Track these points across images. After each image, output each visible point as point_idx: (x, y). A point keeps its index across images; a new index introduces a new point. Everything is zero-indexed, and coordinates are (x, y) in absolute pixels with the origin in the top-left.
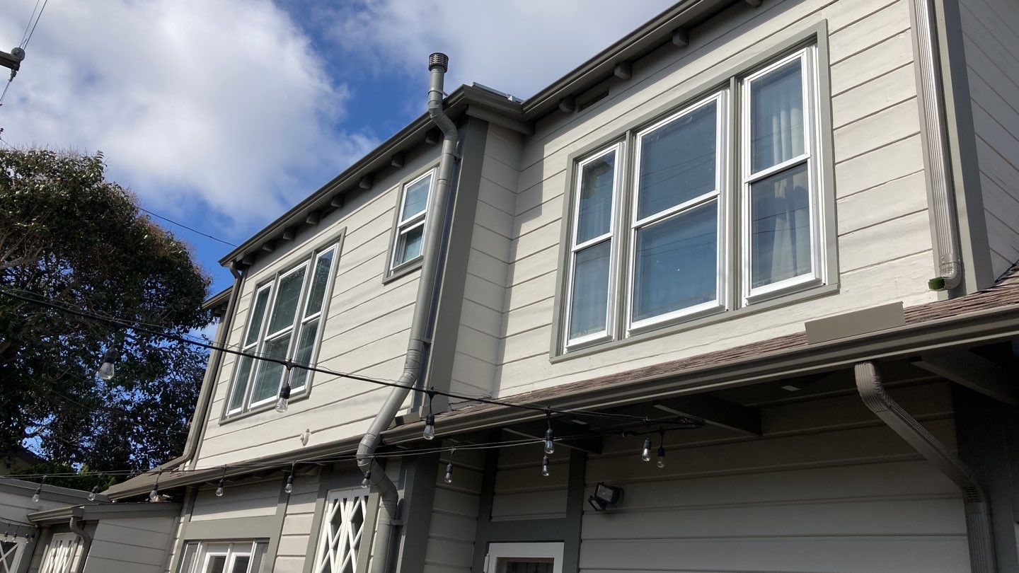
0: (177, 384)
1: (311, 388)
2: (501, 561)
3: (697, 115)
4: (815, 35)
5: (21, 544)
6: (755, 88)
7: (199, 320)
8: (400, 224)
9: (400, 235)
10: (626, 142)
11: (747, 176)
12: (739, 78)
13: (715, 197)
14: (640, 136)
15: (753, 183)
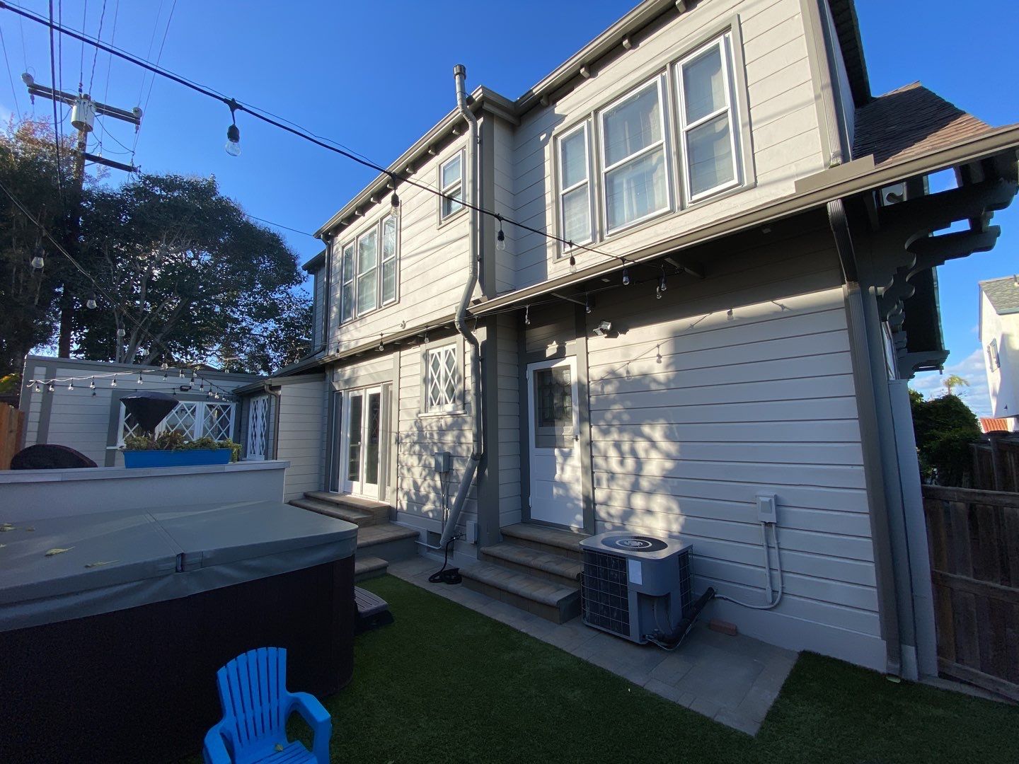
0: (292, 319)
1: (399, 299)
3: (642, 94)
4: (730, 25)
5: (233, 406)
6: (686, 69)
7: (296, 280)
8: (442, 190)
9: (444, 198)
10: (591, 119)
11: (684, 127)
12: (673, 64)
13: (662, 144)
14: (601, 113)
15: (687, 132)
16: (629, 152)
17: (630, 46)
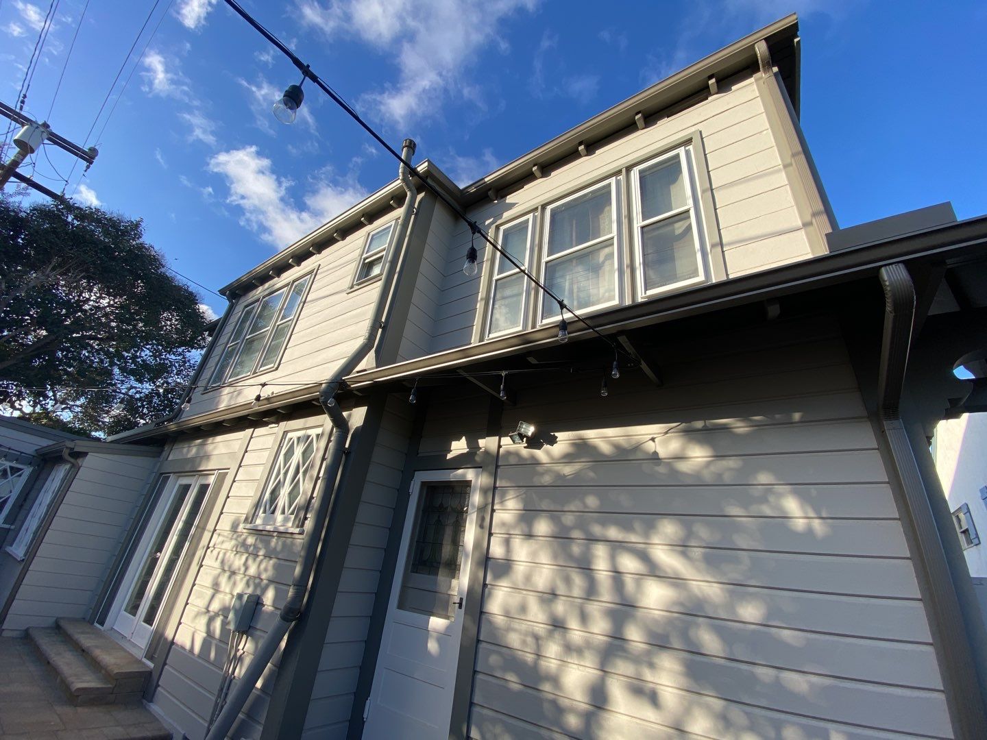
1: (280, 364)
2: (423, 484)
4: (690, 139)
6: (642, 173)
7: (199, 345)
8: (365, 256)
9: (364, 264)
10: (538, 214)
11: (638, 222)
12: (629, 169)
13: (613, 238)
14: (549, 208)
15: (642, 228)
16: (574, 243)
17: (585, 152)
